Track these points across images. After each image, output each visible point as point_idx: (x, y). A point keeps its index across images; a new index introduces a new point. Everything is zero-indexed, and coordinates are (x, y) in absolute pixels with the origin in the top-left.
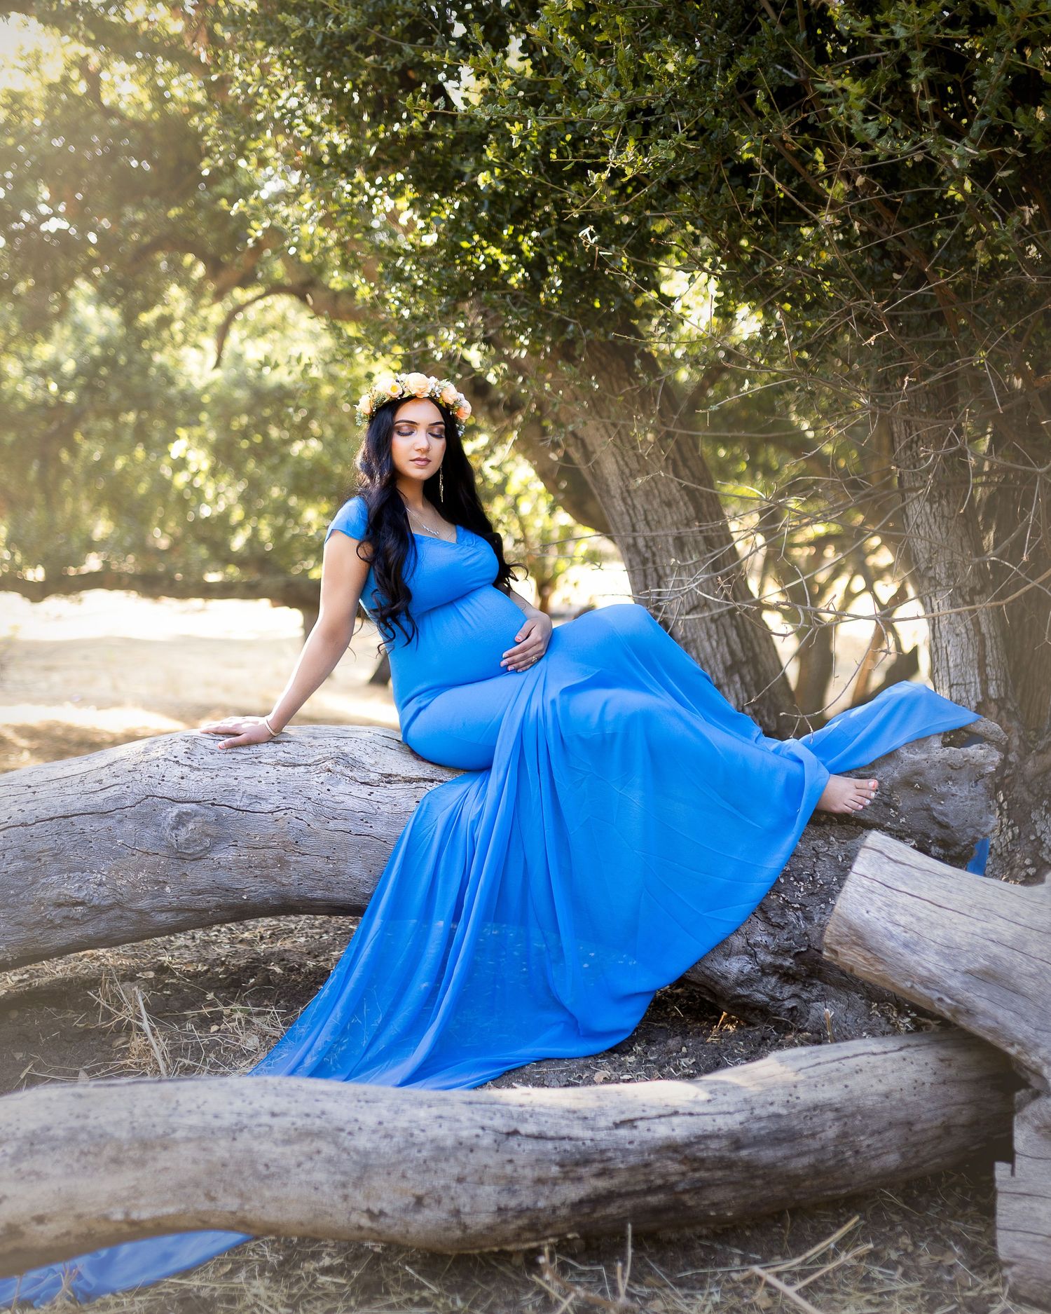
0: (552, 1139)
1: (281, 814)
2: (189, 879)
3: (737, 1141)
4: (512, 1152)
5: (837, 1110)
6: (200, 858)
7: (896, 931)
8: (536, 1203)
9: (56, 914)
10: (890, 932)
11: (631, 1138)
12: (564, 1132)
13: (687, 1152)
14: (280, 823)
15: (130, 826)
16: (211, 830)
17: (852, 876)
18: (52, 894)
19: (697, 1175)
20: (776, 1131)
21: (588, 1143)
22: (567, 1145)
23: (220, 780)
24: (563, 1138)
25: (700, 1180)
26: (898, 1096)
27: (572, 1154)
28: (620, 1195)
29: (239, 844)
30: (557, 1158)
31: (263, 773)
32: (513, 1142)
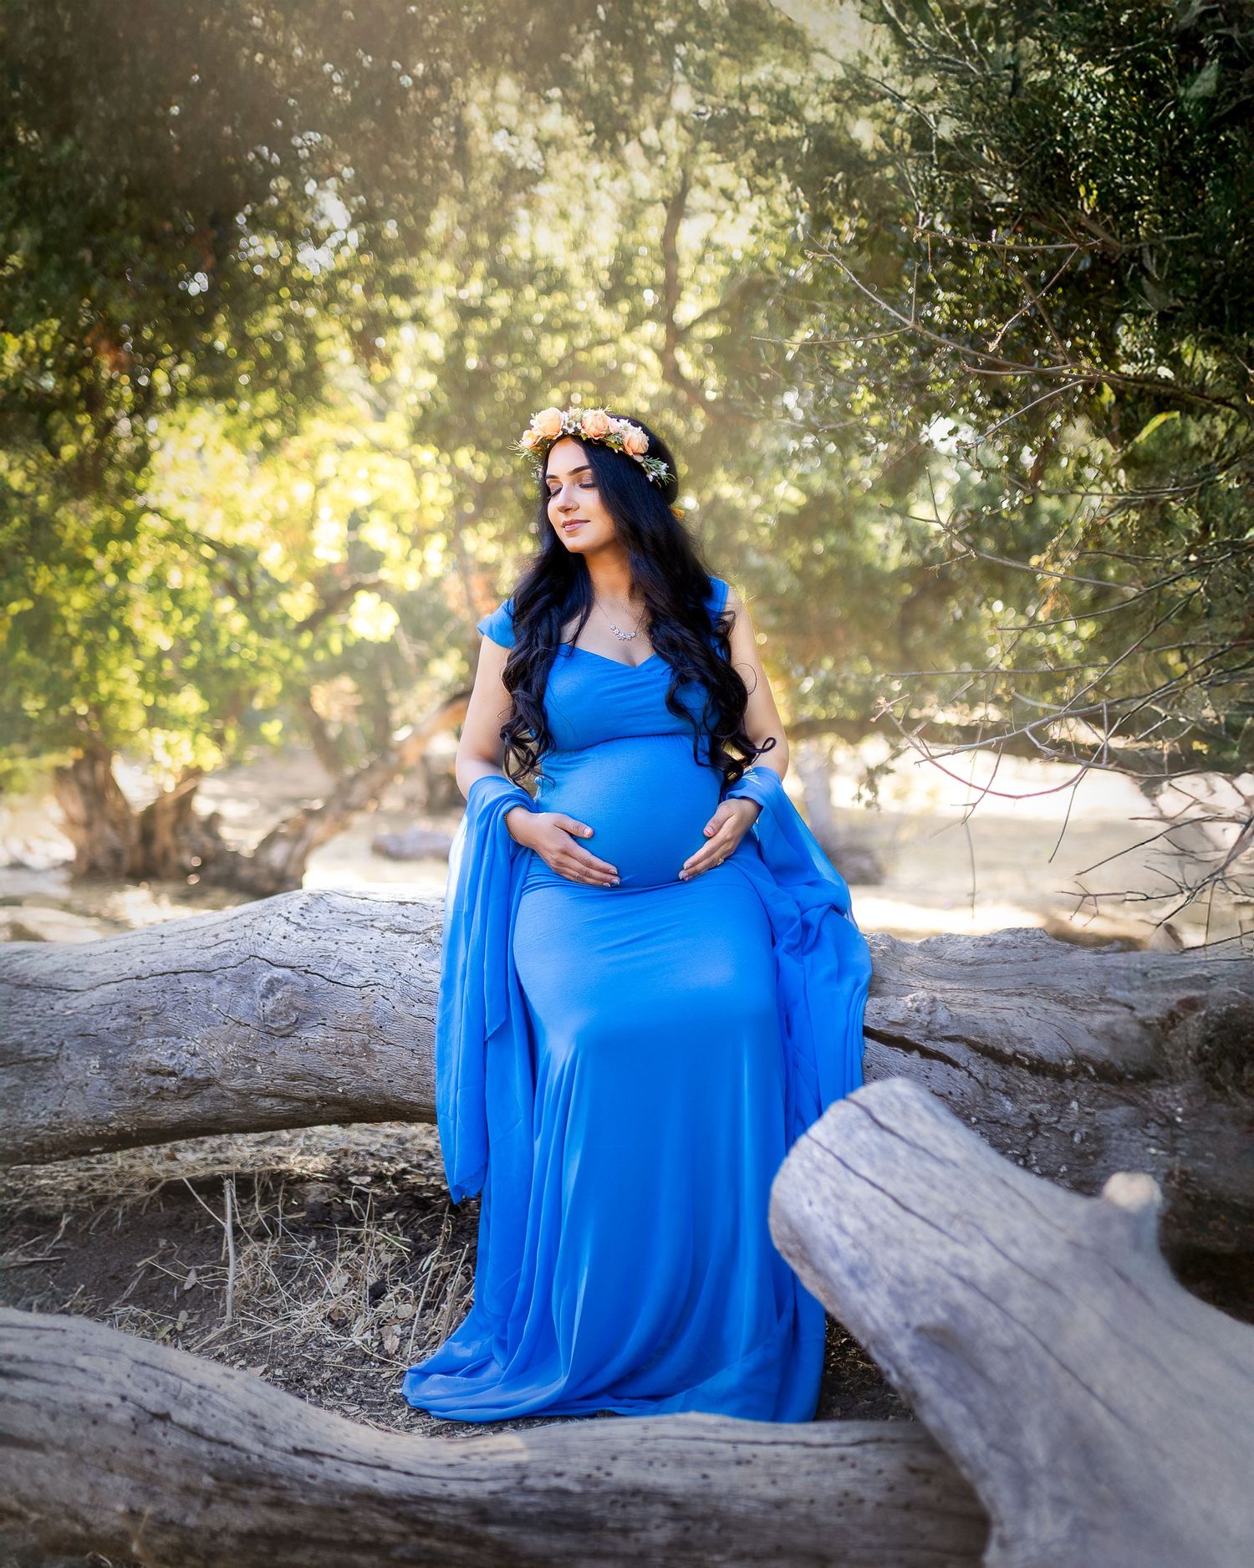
0: (210, 1440)
1: (368, 990)
2: (279, 1060)
3: (482, 1512)
4: (154, 1440)
5: (674, 1505)
6: (288, 1036)
7: (843, 1243)
8: (184, 1516)
9: (147, 1081)
10: (834, 1243)
11: (312, 1472)
12: (228, 1436)
13: (401, 1509)
14: (366, 1001)
15: (227, 989)
16: (300, 1002)
17: (803, 1141)
18: (142, 1059)
19: (426, 1542)
20: (556, 1512)
21: (255, 1458)
22: (226, 1453)
23: (320, 944)
24: (225, 1443)
25: (428, 1550)
26: (802, 1509)
27: (231, 1467)
28: (309, 1540)
29: (328, 1022)
30: (212, 1467)
31: (366, 939)
32: (158, 1428)
